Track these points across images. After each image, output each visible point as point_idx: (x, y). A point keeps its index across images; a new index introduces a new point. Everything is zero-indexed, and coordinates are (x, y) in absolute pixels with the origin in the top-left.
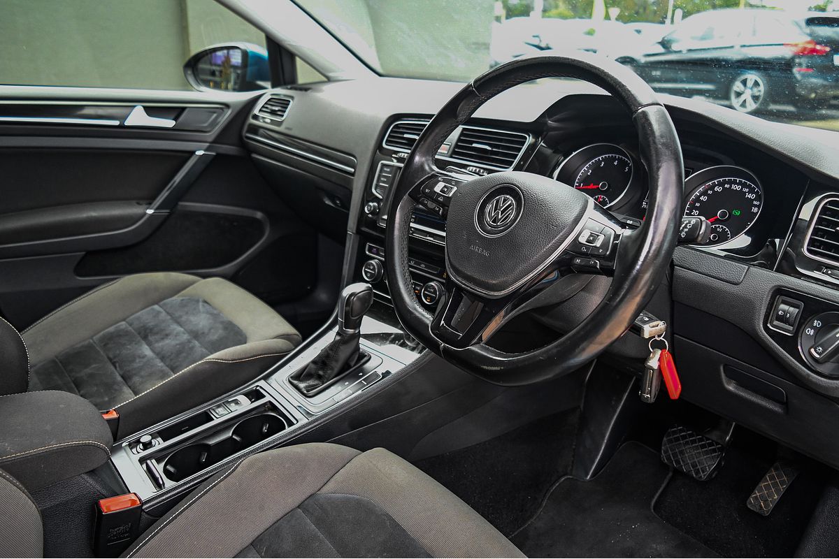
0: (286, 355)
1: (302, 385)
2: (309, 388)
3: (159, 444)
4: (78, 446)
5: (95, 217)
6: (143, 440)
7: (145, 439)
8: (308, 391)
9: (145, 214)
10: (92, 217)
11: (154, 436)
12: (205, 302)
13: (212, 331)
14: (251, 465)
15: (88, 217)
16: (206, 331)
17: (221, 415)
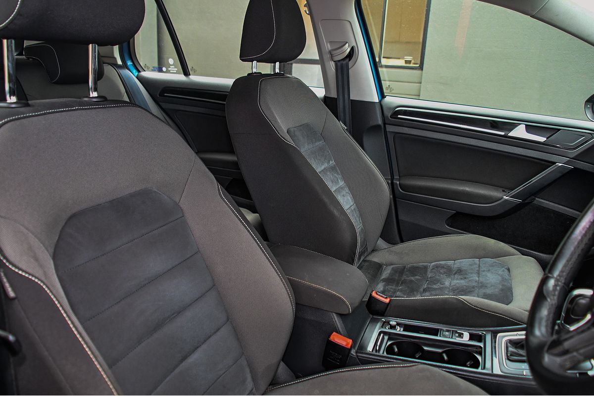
0: (521, 325)
1: (511, 349)
2: (513, 354)
3: (399, 330)
4: (335, 295)
5: (467, 191)
6: (391, 323)
7: (393, 323)
8: (511, 355)
9: (502, 198)
10: (465, 190)
11: (398, 324)
12: (509, 270)
13: (493, 287)
14: (422, 371)
15: (462, 190)
16: (488, 286)
17: (445, 337)
